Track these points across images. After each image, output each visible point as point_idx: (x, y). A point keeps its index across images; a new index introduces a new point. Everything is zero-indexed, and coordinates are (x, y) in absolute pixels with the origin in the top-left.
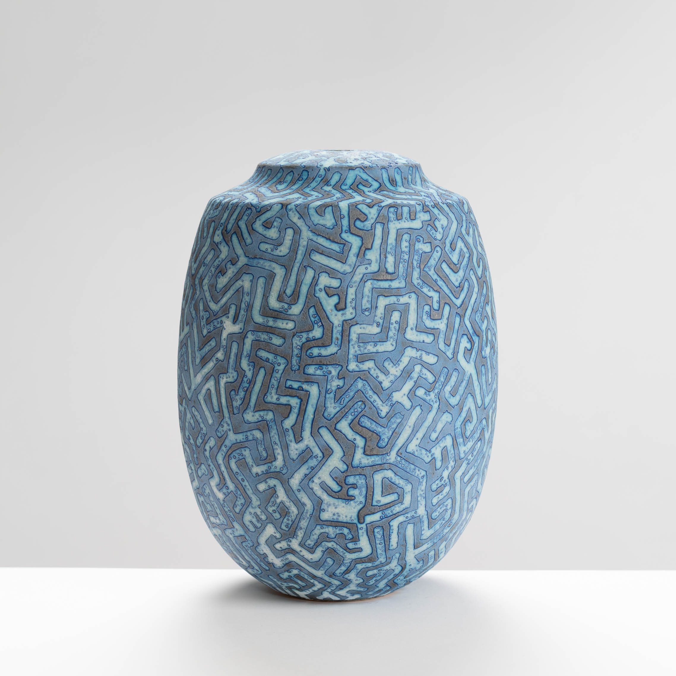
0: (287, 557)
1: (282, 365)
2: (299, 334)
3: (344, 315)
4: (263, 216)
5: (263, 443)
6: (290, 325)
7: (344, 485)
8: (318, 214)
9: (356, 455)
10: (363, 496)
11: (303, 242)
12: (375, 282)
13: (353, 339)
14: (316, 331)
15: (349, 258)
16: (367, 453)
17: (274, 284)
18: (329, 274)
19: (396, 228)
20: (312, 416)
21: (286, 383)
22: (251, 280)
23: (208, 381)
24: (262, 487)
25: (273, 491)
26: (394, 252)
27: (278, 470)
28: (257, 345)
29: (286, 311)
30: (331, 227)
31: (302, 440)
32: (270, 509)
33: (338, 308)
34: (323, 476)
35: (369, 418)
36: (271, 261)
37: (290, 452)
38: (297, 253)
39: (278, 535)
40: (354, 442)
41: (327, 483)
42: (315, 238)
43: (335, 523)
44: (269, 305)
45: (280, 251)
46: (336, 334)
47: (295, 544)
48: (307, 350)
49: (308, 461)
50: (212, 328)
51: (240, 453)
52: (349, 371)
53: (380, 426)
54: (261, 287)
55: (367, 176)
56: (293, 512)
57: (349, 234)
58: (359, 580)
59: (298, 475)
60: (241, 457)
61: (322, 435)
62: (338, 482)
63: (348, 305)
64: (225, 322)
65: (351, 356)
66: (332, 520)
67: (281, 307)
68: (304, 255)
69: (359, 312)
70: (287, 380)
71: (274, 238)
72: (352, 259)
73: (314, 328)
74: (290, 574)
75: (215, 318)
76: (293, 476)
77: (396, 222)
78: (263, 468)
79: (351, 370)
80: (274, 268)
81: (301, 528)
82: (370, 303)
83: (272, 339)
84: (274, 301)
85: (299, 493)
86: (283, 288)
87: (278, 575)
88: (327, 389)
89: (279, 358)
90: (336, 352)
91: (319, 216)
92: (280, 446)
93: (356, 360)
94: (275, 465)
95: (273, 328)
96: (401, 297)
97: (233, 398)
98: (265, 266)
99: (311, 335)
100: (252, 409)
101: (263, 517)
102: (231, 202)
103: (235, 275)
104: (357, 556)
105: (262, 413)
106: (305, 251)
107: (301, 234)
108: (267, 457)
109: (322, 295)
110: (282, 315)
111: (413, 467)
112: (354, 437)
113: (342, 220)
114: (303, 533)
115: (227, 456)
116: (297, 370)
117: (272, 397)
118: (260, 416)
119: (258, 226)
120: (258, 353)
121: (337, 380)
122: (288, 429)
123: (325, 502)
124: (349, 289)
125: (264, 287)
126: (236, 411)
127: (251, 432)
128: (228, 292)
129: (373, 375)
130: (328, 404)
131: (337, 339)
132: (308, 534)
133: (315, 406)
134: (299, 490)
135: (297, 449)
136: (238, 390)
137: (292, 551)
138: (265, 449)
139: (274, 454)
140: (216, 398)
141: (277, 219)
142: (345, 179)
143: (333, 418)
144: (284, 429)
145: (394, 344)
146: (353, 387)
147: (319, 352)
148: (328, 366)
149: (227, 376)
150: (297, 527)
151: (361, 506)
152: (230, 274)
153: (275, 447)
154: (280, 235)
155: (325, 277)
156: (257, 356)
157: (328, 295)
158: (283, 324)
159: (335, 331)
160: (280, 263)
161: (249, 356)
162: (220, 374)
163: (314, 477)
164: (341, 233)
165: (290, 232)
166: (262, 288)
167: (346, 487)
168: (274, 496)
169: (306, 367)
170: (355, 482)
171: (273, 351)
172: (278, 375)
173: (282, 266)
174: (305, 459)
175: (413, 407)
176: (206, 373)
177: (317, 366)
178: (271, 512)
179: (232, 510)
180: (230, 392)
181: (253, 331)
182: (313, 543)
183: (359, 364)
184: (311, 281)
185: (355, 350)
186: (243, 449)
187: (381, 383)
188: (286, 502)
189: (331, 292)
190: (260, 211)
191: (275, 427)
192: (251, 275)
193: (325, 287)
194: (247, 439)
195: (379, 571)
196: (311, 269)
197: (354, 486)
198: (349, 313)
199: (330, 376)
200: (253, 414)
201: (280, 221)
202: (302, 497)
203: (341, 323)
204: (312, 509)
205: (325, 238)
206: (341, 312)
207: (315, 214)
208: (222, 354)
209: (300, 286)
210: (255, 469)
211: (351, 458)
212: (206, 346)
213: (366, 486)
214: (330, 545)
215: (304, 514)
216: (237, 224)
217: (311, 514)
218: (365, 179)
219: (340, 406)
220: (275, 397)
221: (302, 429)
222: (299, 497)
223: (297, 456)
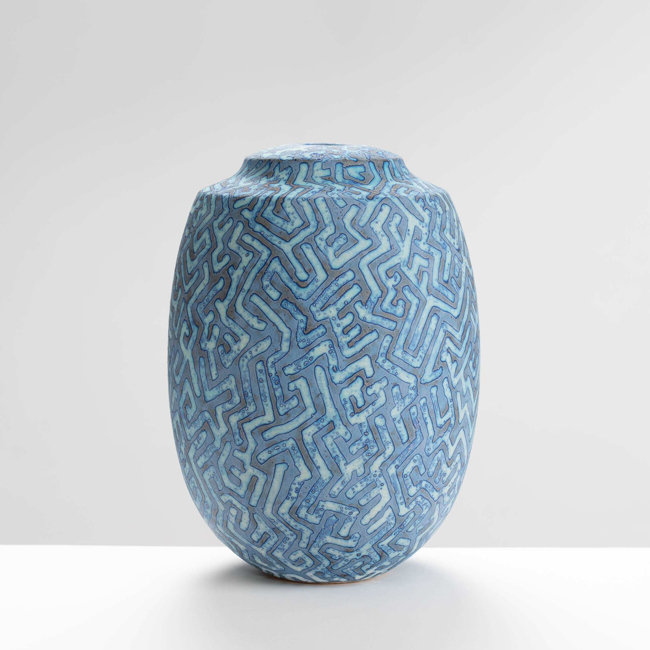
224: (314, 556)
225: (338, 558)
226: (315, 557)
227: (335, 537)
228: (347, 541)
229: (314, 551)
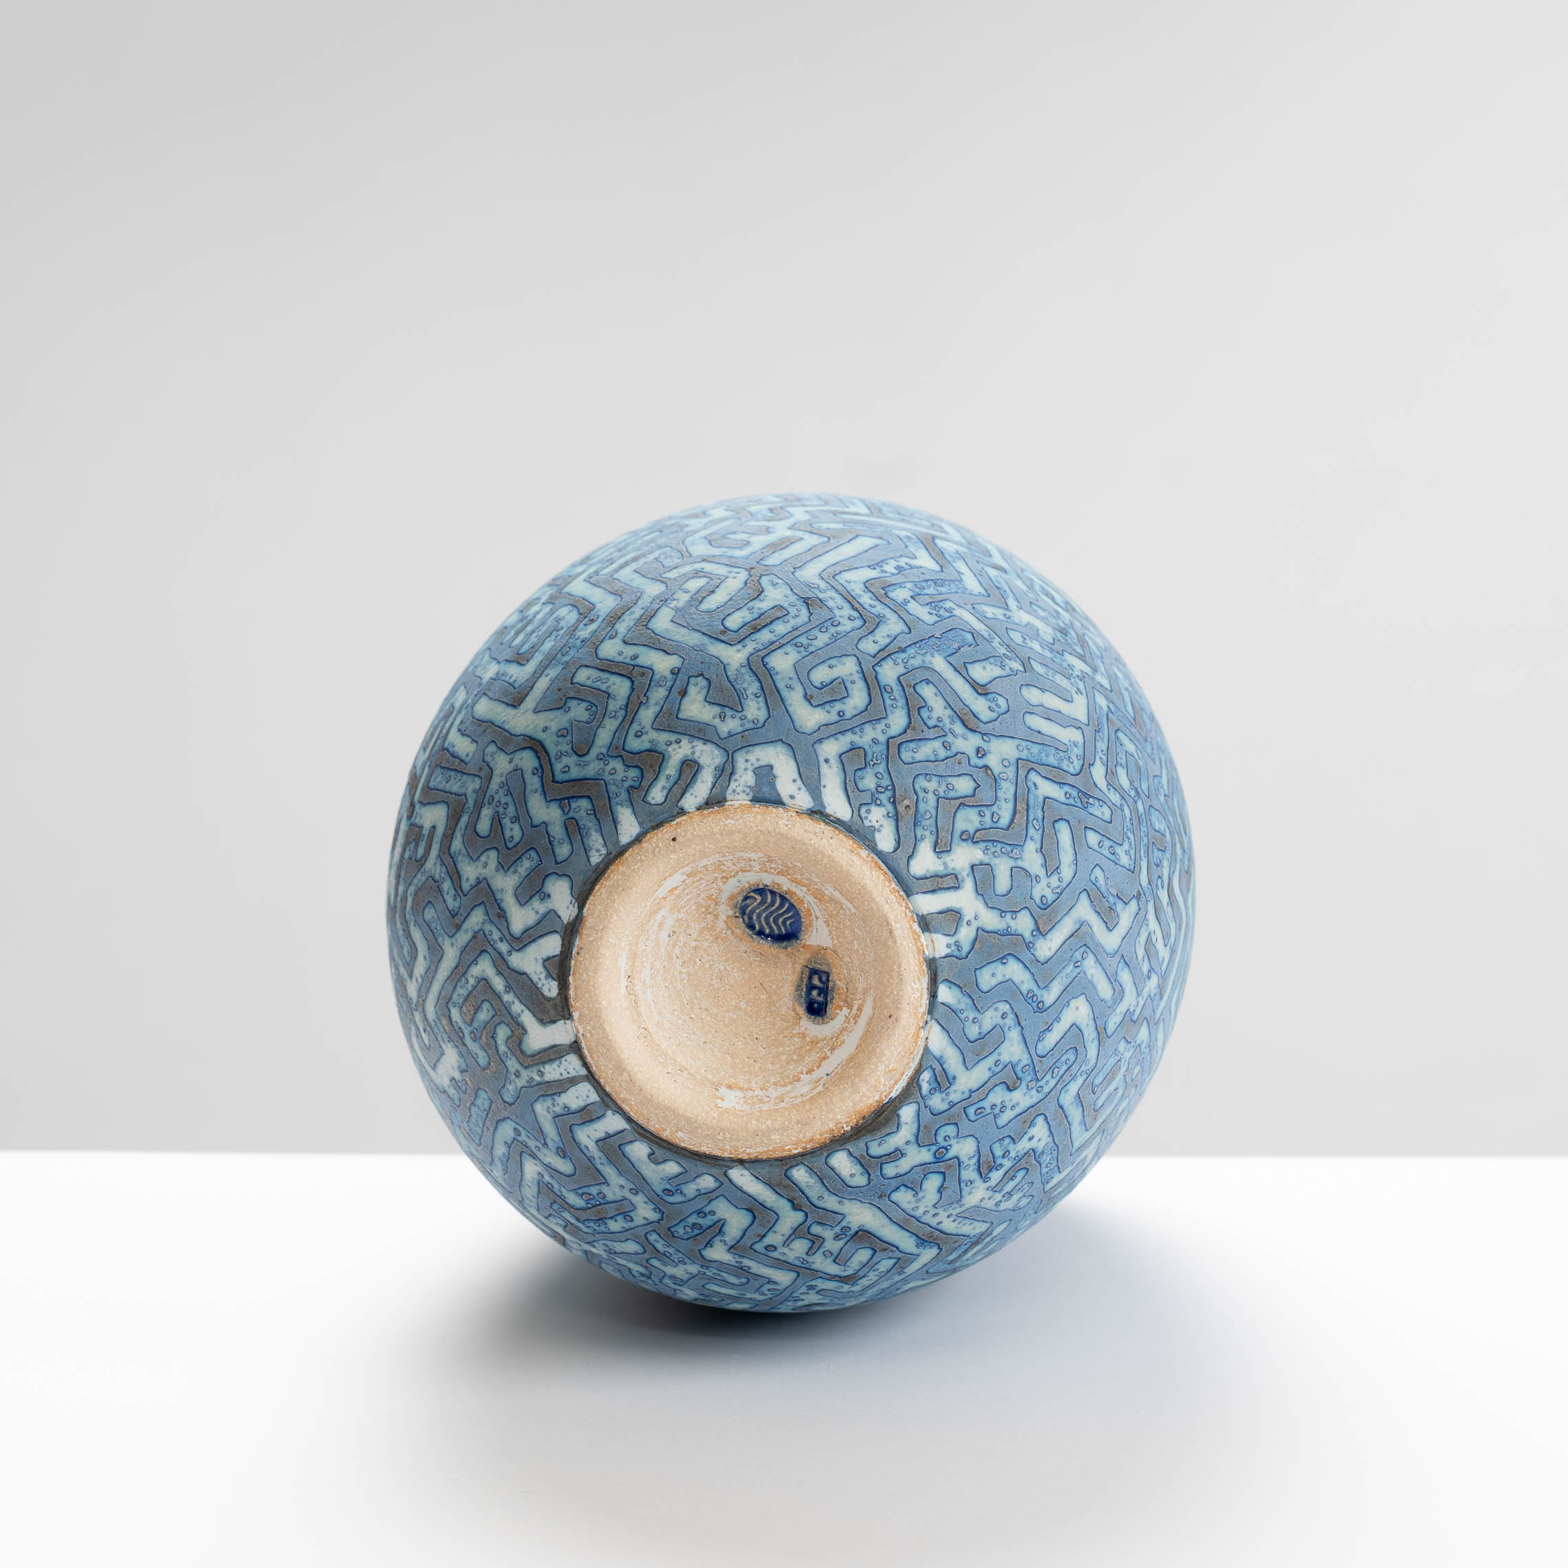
58: (488, 857)
195: (490, 804)
224: (882, 684)
225: (931, 723)
226: (883, 689)
227: (955, 668)
228: (976, 695)
229: (889, 673)
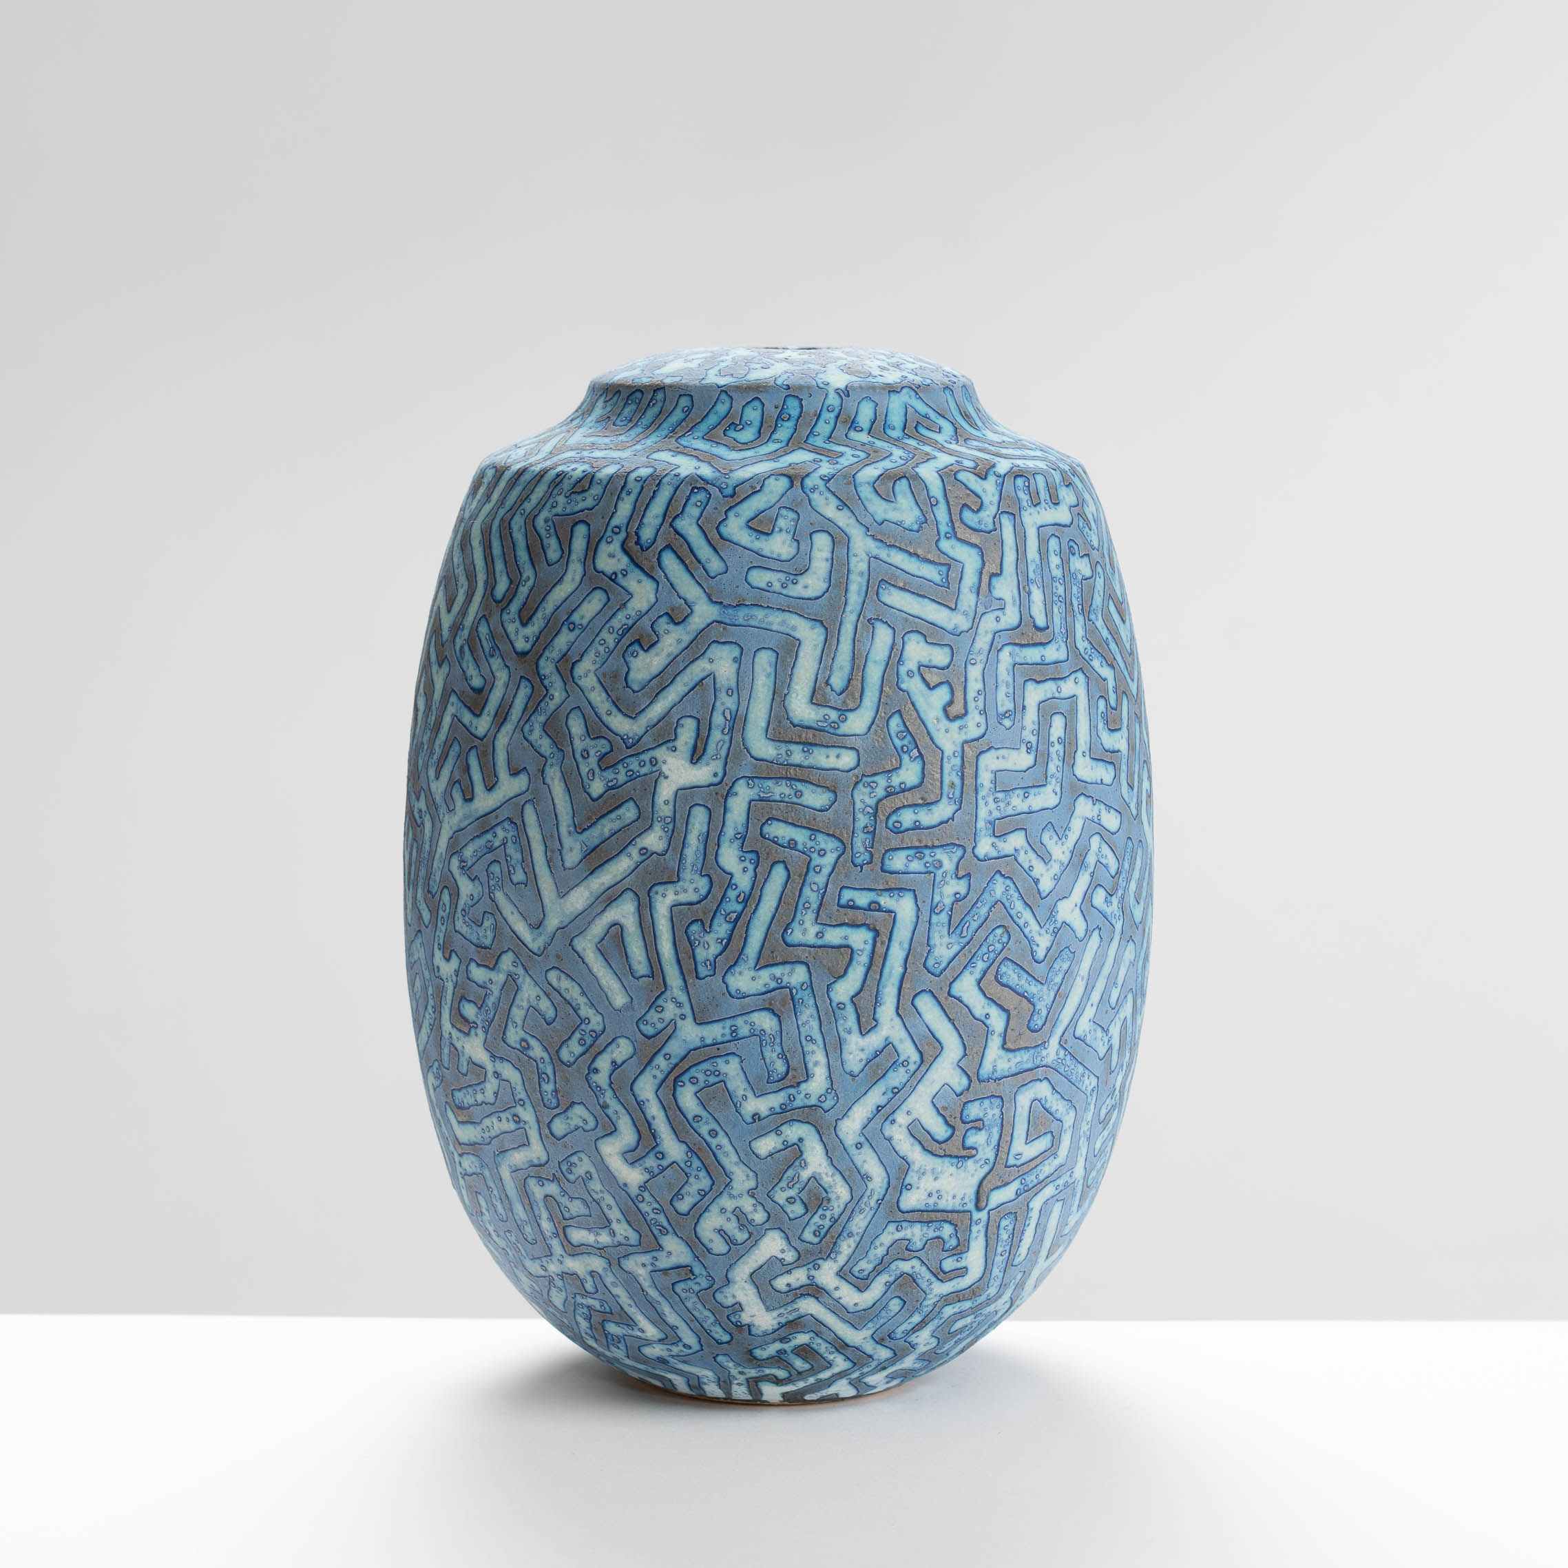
0: (795, 1306)
1: (829, 854)
2: (869, 780)
3: (964, 730)
4: (745, 505)
5: (778, 1040)
6: (847, 760)
7: (958, 1124)
8: (881, 497)
9: (987, 1051)
10: (992, 1146)
11: (859, 565)
12: (1017, 649)
13: (985, 784)
14: (907, 770)
15: (961, 597)
16: (1009, 1045)
17: (798, 665)
18: (925, 637)
19: (1035, 523)
20: (901, 970)
21: (839, 895)
22: (735, 658)
23: (614, 904)
24: (766, 1145)
25: (795, 1152)
26: (1040, 580)
27: (813, 1101)
28: (762, 811)
29: (834, 728)
30: (916, 527)
31: (875, 1026)
32: (781, 1197)
33: (947, 713)
34: (918, 1106)
35: (1015, 963)
36: (784, 611)
37: (846, 1056)
38: (846, 590)
39: (790, 1256)
40: (986, 1021)
41: (923, 1122)
42: (883, 553)
43: (929, 1215)
44: (791, 715)
45: (806, 587)
46: (951, 777)
47: (827, 1275)
48: (888, 818)
49: (887, 1076)
50: (622, 778)
51: (713, 1070)
52: (979, 860)
53: (1034, 982)
54: (764, 673)
55: (924, 405)
56: (838, 1198)
57: (953, 542)
58: (931, 1343)
59: (860, 1109)
60: (712, 1079)
61: (920, 1010)
62: (948, 1119)
63: (971, 705)
64: (665, 762)
65: (981, 824)
66: (923, 1208)
67: (822, 719)
68: (864, 594)
69: (993, 721)
70: (843, 887)
71: (784, 557)
72: (968, 599)
73: (903, 762)
74: (786, 1346)
75: (630, 752)
76: (849, 1113)
77: (1032, 510)
78: (775, 1100)
79: (981, 856)
80: (794, 628)
81: (850, 1235)
82: (1012, 698)
83: (801, 795)
84: (803, 706)
85: (858, 1151)
86: (824, 673)
87: (750, 1352)
88: (935, 904)
89: (820, 837)
90: (950, 815)
91: (884, 503)
92: (822, 1046)
93: (991, 831)
94: (805, 1090)
95: (804, 767)
96: (1063, 681)
97: (695, 939)
98: (771, 624)
99: (896, 780)
100: (752, 962)
101: (759, 1217)
102: (633, 476)
103: (686, 648)
104: (954, 1286)
105: (777, 971)
106: (865, 584)
107: (851, 545)
108: (787, 1073)
109: (914, 686)
110: (825, 738)
111: (1081, 1069)
112: (986, 1011)
113: (934, 508)
114: (853, 1246)
115: (672, 1077)
116: (867, 863)
117: (806, 931)
118: (774, 978)
119: (735, 528)
120: (766, 829)
121: (954, 882)
122: (843, 1004)
123: (915, 1167)
124: (970, 667)
125: (773, 674)
126: (703, 971)
127: (745, 1018)
128: (671, 688)
129: (1023, 865)
130: (936, 939)
131: (952, 785)
132: (862, 1249)
133: (906, 946)
134: (859, 1146)
135: (862, 1050)
136: (712, 921)
137: (814, 1290)
138: (783, 1056)
139: (805, 1064)
140: (641, 943)
141: (784, 512)
142: (886, 415)
143: (945, 969)
144: (834, 1005)
145: (1058, 790)
146: (986, 895)
147: (914, 817)
148: (935, 850)
149: (678, 888)
150: (842, 1231)
151: (987, 1168)
152: (670, 645)
153: (809, 1047)
154: (799, 548)
155: (918, 643)
156: (765, 838)
157: (928, 685)
158: (828, 757)
159: (947, 768)
160: (809, 614)
161: (742, 838)
162: (655, 885)
163: (898, 1111)
164: (938, 540)
165: (822, 541)
166: (768, 676)
167: (962, 1128)
168: (797, 1163)
169: (888, 855)
170: (981, 1115)
171: (808, 822)
172: (821, 879)
173: (814, 623)
174: (880, 1071)
175: (1088, 933)
176: (607, 886)
177: (911, 852)
178: (781, 1202)
179: (667, 1207)
180: (689, 925)
181: (749, 777)
182: (870, 1267)
183: (996, 840)
184: (887, 654)
185: (988, 808)
186: (720, 1061)
187: (1036, 882)
188: (824, 1176)
189: (933, 678)
190: (735, 493)
191: (811, 1002)
192: (734, 646)
193: (920, 666)
194: (734, 1034)
195: (975, 1318)
196: (885, 626)
197: (978, 1125)
198: (974, 725)
199: (939, 873)
200: (752, 973)
201: (792, 515)
202: (864, 1161)
203: (959, 749)
204: (885, 1186)
205: (907, 552)
206: (958, 723)
207: (873, 496)
208: (660, 838)
209: (864, 666)
210: (753, 1103)
211: (977, 1059)
212: (604, 821)
213: (1000, 1122)
214: (905, 1267)
215: (865, 1199)
216: (671, 525)
217: (881, 1197)
218: (923, 414)
219: (961, 940)
220: (813, 930)
221: (877, 1002)
222: (856, 1162)
223: (861, 1066)
